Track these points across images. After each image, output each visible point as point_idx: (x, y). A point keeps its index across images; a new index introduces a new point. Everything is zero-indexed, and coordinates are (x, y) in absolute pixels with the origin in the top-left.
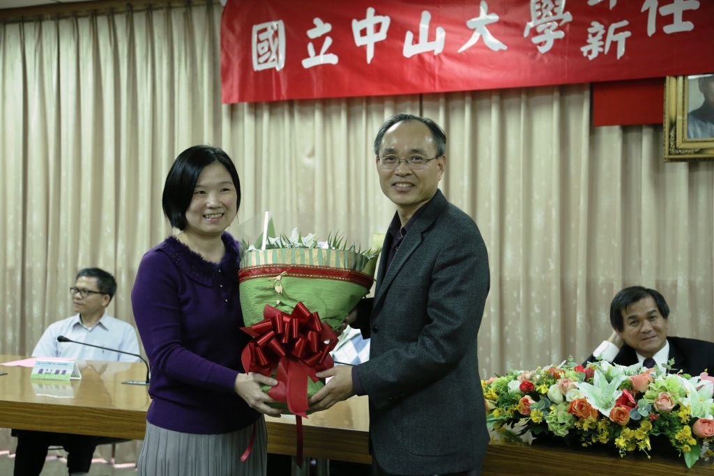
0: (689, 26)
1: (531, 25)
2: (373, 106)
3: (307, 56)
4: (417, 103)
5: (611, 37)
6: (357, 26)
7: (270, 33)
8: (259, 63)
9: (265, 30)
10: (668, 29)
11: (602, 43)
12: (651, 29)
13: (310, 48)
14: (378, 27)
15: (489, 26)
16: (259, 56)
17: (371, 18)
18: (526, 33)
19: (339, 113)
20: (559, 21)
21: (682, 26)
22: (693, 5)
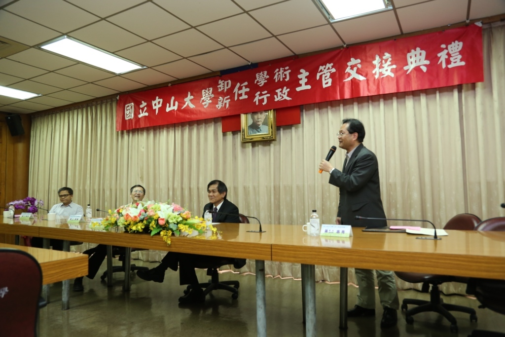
0: (246, 97)
1: (202, 99)
2: (161, 130)
3: (140, 114)
4: (174, 128)
5: (225, 102)
6: (153, 103)
7: (130, 107)
8: (127, 117)
9: (129, 106)
10: (241, 98)
11: (222, 104)
12: (236, 98)
13: (141, 111)
14: (159, 103)
15: (191, 100)
16: (127, 115)
17: (158, 100)
18: (201, 102)
19: (151, 133)
20: (210, 97)
21: (245, 97)
22: (248, 90)
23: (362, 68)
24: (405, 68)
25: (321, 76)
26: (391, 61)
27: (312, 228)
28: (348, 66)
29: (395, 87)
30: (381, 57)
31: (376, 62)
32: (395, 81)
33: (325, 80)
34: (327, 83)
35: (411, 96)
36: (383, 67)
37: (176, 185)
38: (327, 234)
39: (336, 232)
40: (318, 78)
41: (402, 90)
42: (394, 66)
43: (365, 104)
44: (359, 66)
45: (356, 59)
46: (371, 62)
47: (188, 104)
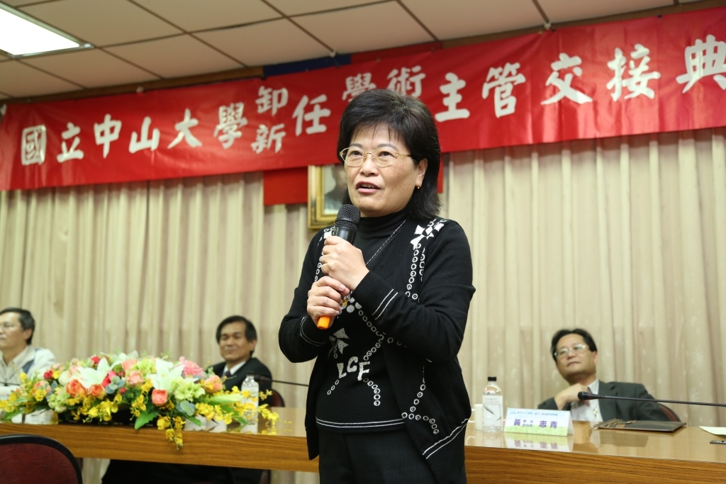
0: (323, 128)
1: (219, 127)
2: (114, 193)
3: (60, 152)
4: (145, 191)
5: (272, 136)
6: (98, 129)
7: (36, 135)
8: (26, 159)
9: (31, 133)
10: (310, 131)
11: (265, 141)
12: (299, 131)
13: (64, 146)
14: (112, 130)
15: (192, 129)
16: (27, 153)
17: (108, 122)
18: (216, 133)
19: (87, 198)
20: (238, 124)
21: (318, 128)
22: (326, 113)
23: (583, 75)
24: (680, 79)
25: (492, 91)
26: (648, 64)
27: (488, 415)
28: (552, 71)
29: (657, 121)
30: (627, 54)
31: (616, 63)
32: (656, 107)
33: (502, 99)
34: (505, 105)
35: (692, 141)
36: (631, 76)
37: (145, 324)
38: (519, 429)
39: (539, 424)
40: (485, 94)
41: (671, 126)
42: (656, 75)
43: (588, 154)
44: (578, 72)
45: (571, 55)
46: (604, 65)
47: (184, 140)
